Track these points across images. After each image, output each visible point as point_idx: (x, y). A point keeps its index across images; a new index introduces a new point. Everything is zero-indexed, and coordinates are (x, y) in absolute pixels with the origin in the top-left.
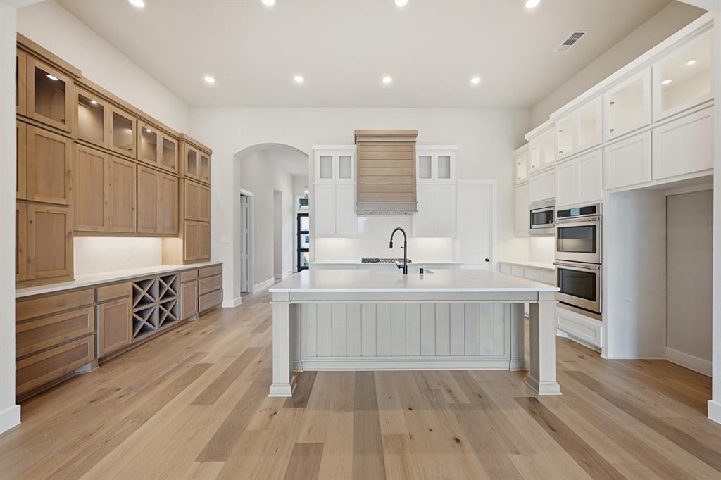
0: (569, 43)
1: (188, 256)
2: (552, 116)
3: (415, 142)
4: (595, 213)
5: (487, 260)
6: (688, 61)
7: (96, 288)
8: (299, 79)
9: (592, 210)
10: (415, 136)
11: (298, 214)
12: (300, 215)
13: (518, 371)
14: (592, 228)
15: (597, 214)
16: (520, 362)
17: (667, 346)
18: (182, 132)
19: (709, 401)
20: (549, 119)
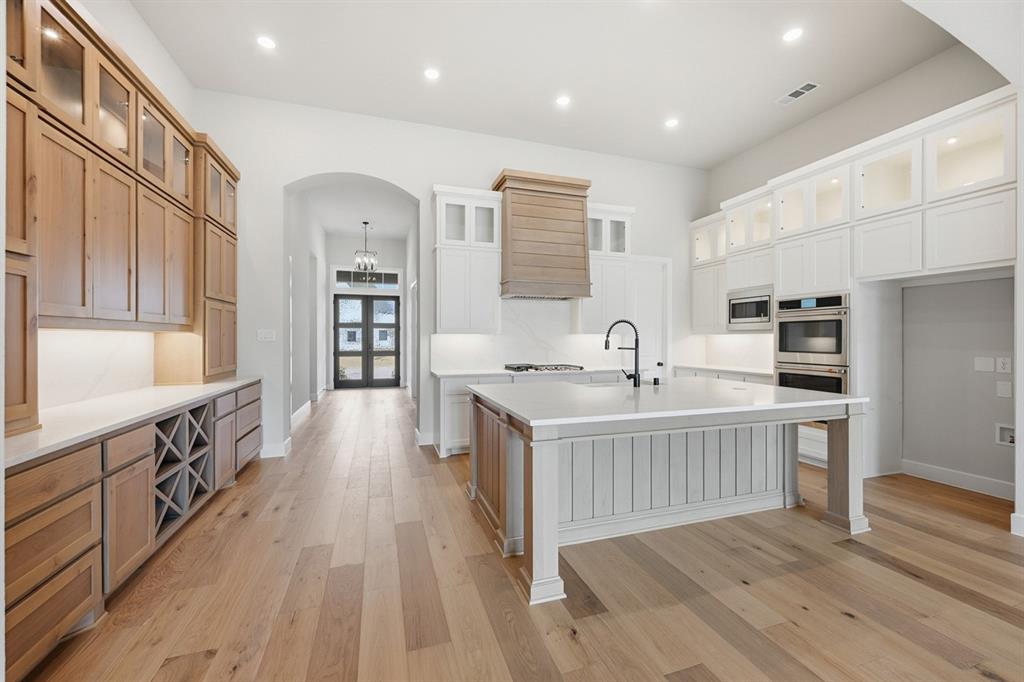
0: (796, 94)
1: (211, 367)
2: (772, 183)
3: (585, 197)
4: (840, 304)
5: (659, 364)
6: (948, 138)
7: (103, 441)
8: (432, 74)
9: (835, 301)
10: (585, 187)
11: (336, 296)
12: (337, 297)
13: (794, 508)
14: (835, 323)
15: (843, 306)
16: (794, 495)
17: (902, 457)
18: (204, 132)
19: (1012, 515)
20: (766, 183)
